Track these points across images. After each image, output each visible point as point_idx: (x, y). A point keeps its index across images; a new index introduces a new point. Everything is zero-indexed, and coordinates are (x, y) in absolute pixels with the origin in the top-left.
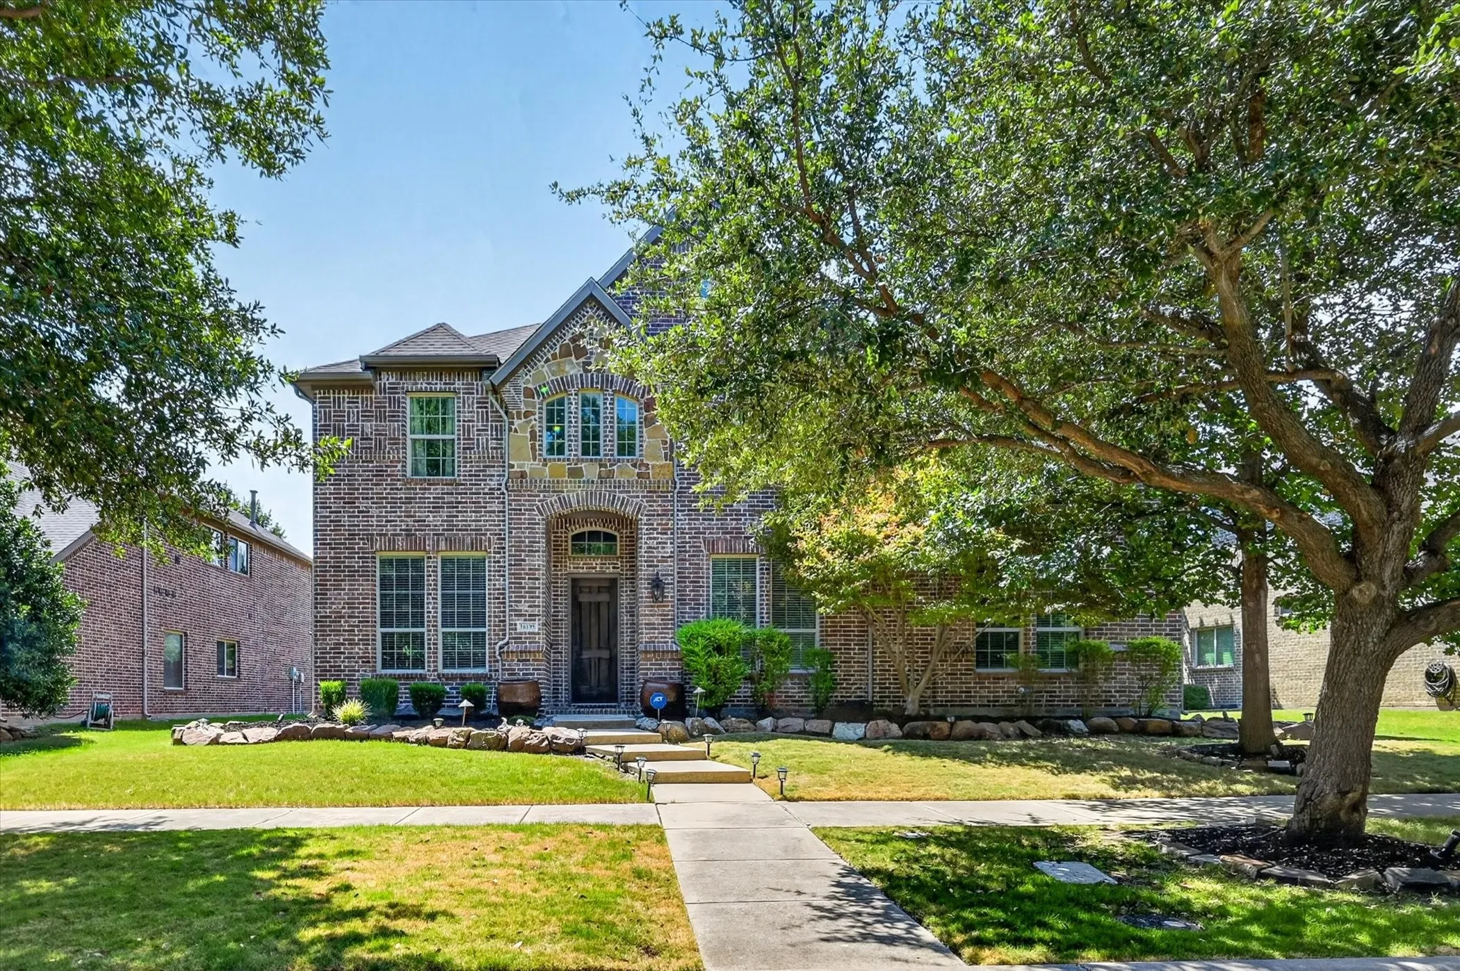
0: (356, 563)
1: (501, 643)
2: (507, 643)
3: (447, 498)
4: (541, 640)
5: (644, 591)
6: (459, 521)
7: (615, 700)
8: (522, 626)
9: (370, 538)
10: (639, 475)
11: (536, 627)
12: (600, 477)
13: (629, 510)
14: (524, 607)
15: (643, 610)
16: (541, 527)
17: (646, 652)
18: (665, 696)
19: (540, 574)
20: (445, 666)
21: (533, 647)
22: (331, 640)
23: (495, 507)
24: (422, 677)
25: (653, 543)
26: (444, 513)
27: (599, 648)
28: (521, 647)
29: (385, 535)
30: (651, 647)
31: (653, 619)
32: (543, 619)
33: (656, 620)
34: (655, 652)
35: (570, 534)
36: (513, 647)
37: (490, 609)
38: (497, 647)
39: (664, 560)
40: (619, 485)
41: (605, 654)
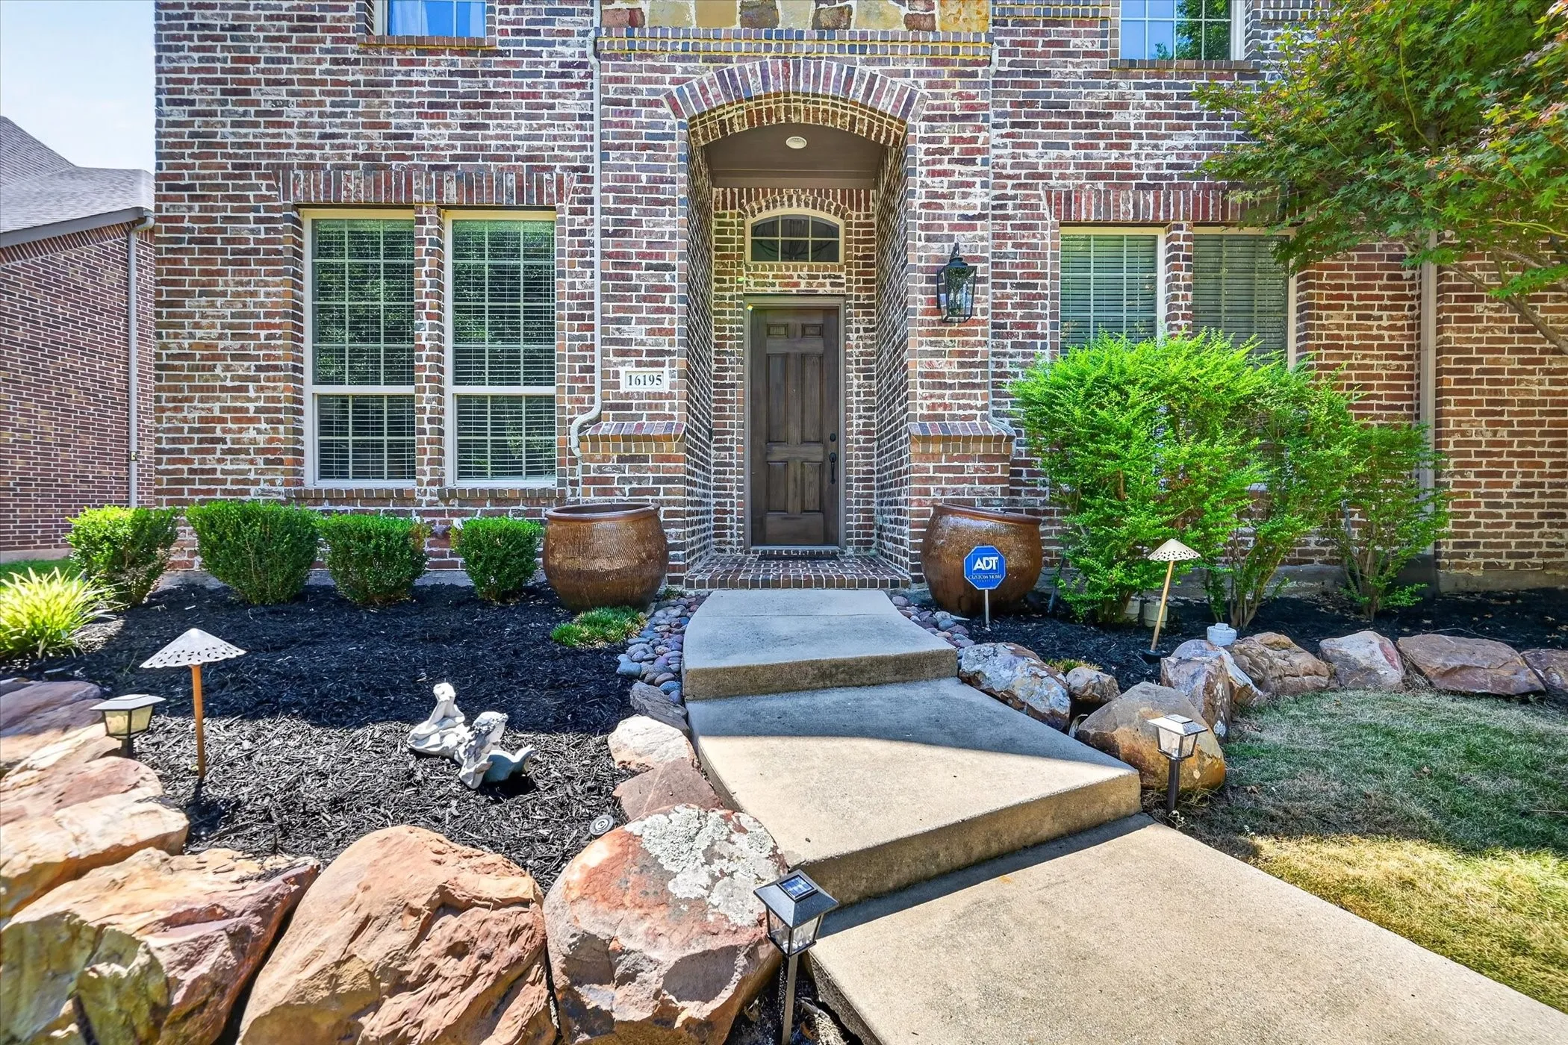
0: (250, 232)
1: (581, 419)
2: (598, 420)
3: (463, 85)
4: (676, 410)
5: (918, 295)
6: (491, 137)
7: (830, 538)
8: (632, 379)
9: (278, 173)
10: (911, 22)
11: (666, 379)
12: (816, 24)
13: (886, 104)
14: (635, 332)
15: (917, 341)
16: (677, 147)
17: (926, 439)
18: (1003, 554)
19: (675, 256)
20: (463, 472)
21: (658, 428)
22: (193, 412)
23: (573, 104)
24: (403, 497)
25: (941, 185)
26: (456, 118)
27: (804, 441)
28: (629, 428)
29: (320, 167)
30: (934, 429)
31: (943, 365)
32: (680, 362)
33: (947, 366)
34: (946, 439)
35: (750, 221)
36: (608, 427)
37: (563, 343)
38: (574, 427)
39: (969, 221)
40: (860, 46)
41: (816, 453)
